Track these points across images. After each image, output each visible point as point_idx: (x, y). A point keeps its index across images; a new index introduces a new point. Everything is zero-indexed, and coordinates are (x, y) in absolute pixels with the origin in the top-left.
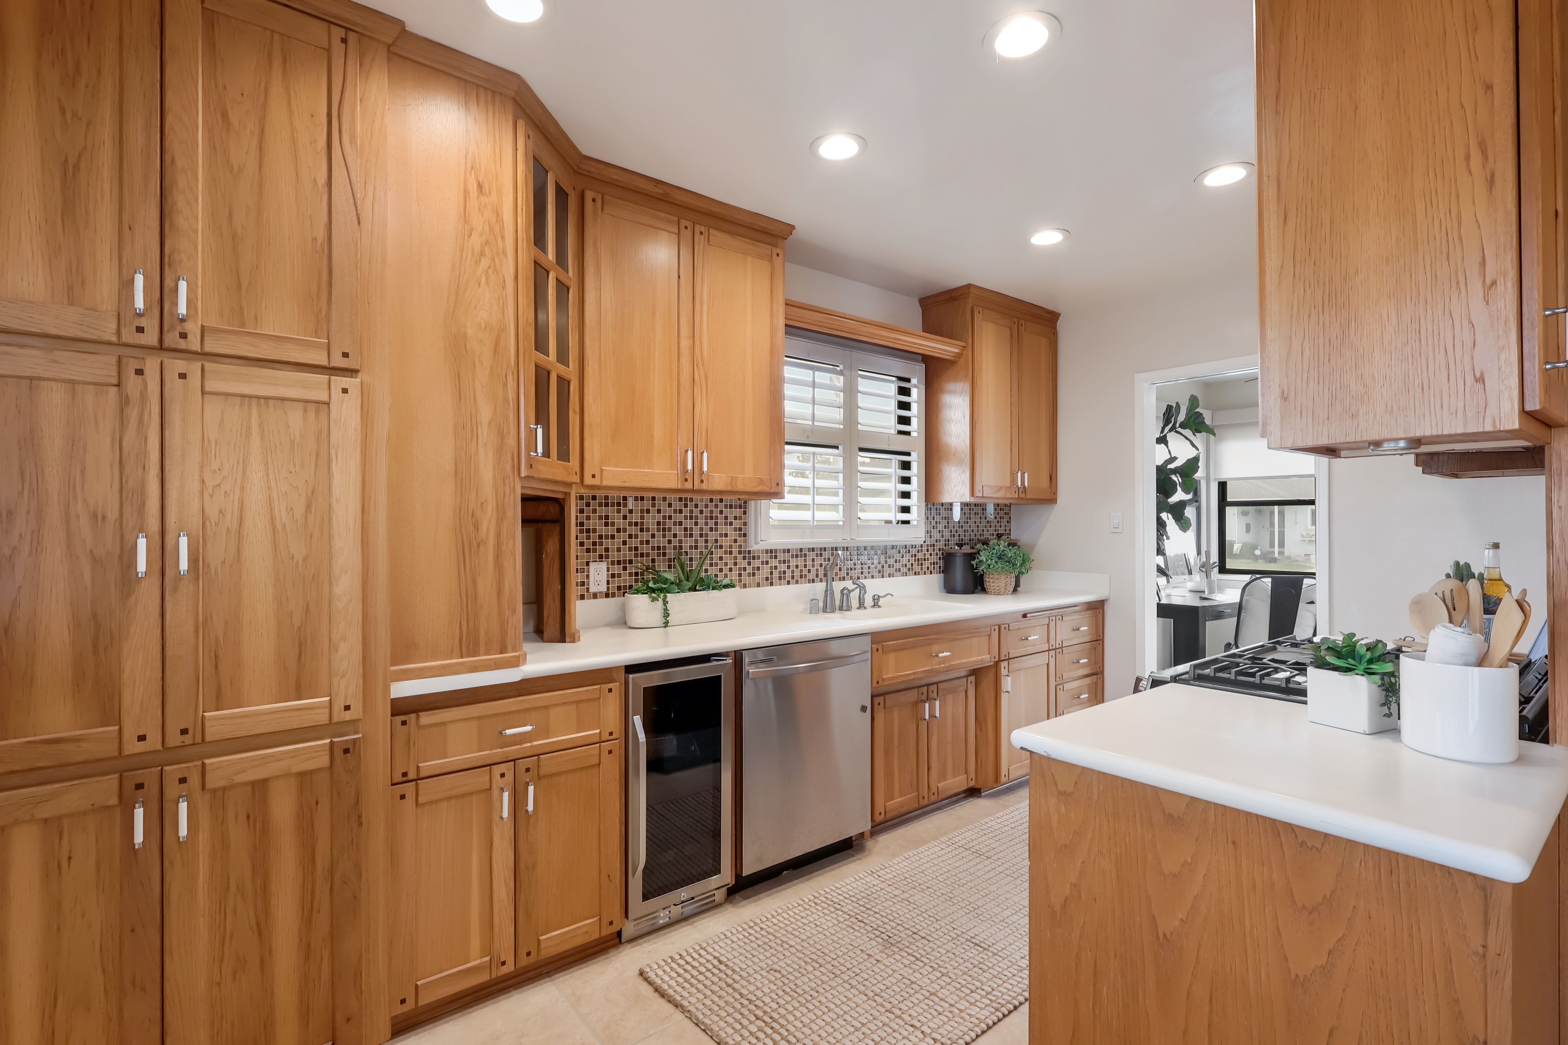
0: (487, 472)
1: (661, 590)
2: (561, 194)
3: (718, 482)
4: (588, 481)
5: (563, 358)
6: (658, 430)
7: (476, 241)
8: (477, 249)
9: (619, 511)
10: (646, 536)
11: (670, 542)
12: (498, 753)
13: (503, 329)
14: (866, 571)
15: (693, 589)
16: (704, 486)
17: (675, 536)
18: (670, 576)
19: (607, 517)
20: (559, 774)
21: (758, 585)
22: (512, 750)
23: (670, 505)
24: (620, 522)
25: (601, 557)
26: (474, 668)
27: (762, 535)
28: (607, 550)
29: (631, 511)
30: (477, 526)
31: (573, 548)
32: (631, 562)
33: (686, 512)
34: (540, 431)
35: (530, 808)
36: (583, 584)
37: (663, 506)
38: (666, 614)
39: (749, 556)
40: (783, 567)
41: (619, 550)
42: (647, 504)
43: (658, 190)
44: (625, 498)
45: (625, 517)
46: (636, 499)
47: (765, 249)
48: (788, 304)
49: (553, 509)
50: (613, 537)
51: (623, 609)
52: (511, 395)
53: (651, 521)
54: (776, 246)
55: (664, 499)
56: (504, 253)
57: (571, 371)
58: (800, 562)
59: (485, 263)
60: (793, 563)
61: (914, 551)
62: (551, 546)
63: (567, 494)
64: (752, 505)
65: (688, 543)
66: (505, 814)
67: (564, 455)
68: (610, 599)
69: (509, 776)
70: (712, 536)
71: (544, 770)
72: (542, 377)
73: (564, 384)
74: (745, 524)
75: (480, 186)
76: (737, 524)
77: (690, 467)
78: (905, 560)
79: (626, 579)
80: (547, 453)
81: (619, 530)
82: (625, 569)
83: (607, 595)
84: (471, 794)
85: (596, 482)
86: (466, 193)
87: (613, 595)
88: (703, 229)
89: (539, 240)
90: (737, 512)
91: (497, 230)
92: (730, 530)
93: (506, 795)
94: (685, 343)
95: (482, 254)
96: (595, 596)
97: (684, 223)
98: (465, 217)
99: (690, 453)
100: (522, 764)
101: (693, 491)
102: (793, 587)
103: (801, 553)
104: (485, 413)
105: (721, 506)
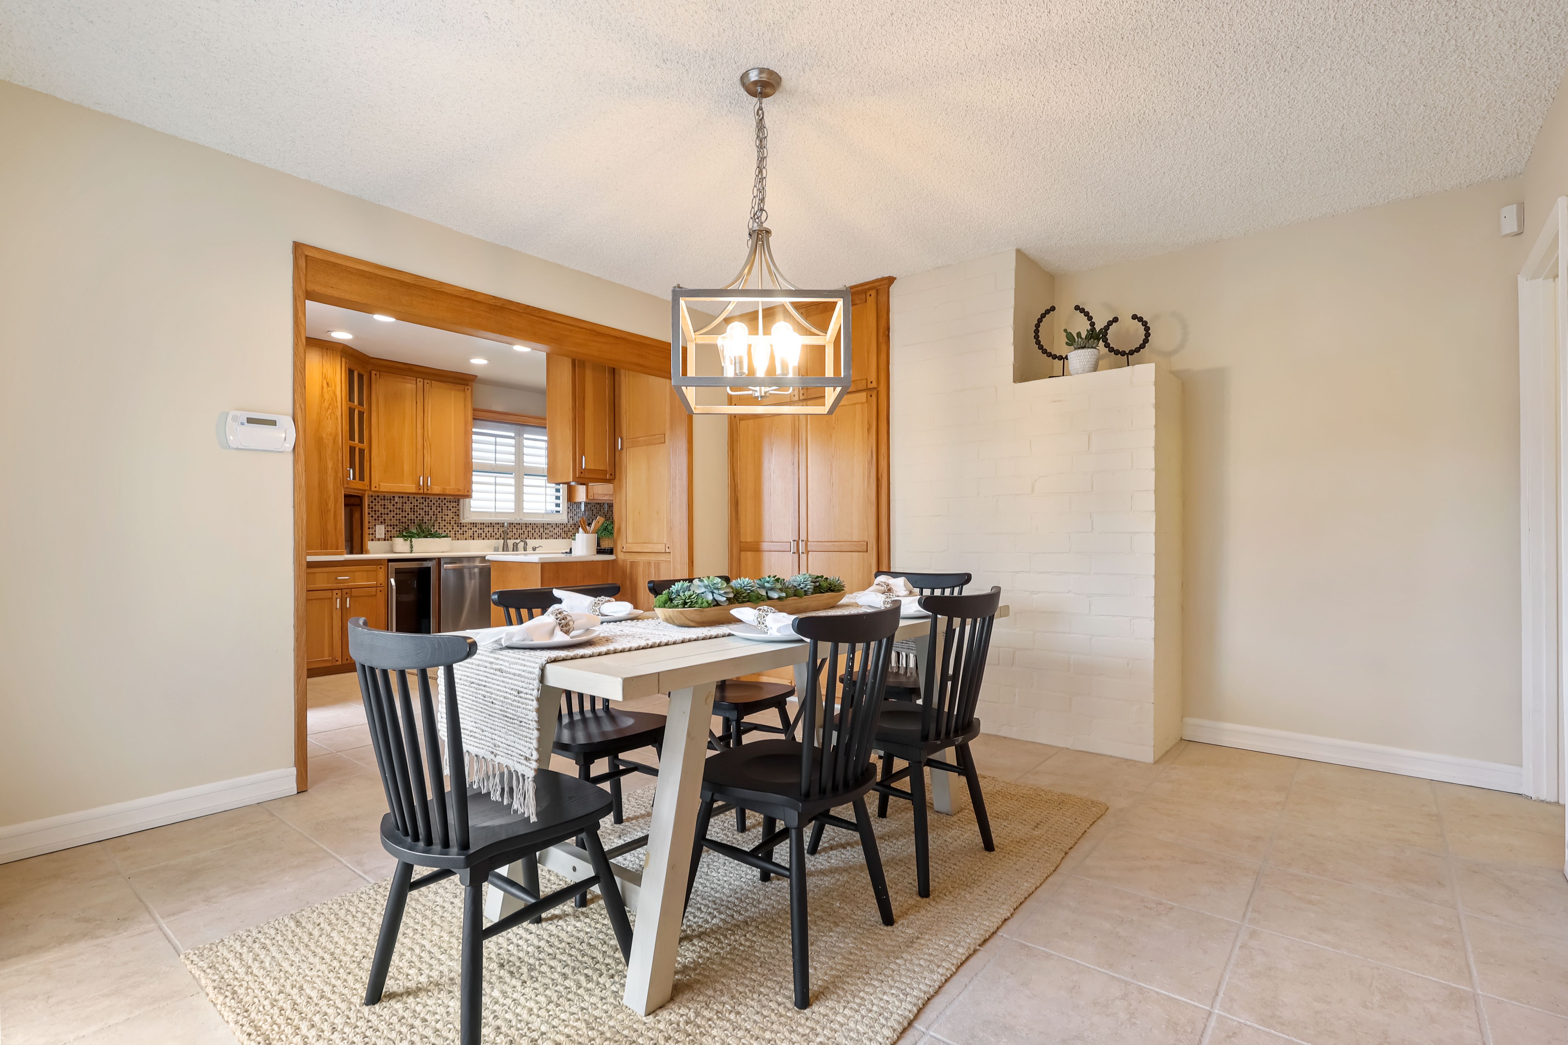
0: (331, 486)
1: (409, 537)
2: (361, 377)
3: (437, 490)
4: (373, 489)
5: (361, 440)
6: (407, 468)
7: (326, 404)
8: (327, 407)
9: (391, 503)
10: (404, 514)
11: (417, 517)
12: (335, 586)
13: (337, 434)
14: (530, 535)
15: (426, 537)
16: (429, 492)
17: (420, 514)
18: (415, 531)
19: (385, 505)
20: (359, 596)
21: (466, 539)
22: (341, 585)
23: (417, 500)
24: (391, 507)
25: (381, 522)
26: (326, 554)
27: (467, 515)
28: (384, 520)
29: (397, 503)
30: (327, 505)
31: (366, 518)
32: (397, 525)
33: (426, 504)
34: (351, 471)
35: (348, 606)
36: (372, 534)
37: (414, 501)
38: (412, 547)
39: (461, 525)
40: (481, 532)
41: (391, 520)
42: (405, 500)
43: (406, 367)
44: (394, 497)
45: (394, 505)
46: (399, 497)
47: (462, 387)
48: (474, 410)
49: (357, 501)
50: (388, 514)
51: (392, 546)
52: (340, 458)
53: (407, 507)
54: (467, 385)
55: (414, 498)
56: (337, 407)
57: (365, 445)
58: (491, 529)
59: (329, 411)
60: (486, 530)
61: (562, 527)
62: (357, 515)
63: (364, 494)
64: (461, 501)
65: (426, 518)
66: (338, 607)
67: (362, 478)
68: (386, 542)
69: (340, 594)
70: (439, 515)
71: (353, 594)
72: (352, 449)
73: (362, 451)
74: (458, 510)
75: (328, 384)
76: (454, 510)
77: (421, 483)
78: (556, 531)
79: (394, 532)
80: (354, 478)
81: (390, 511)
82: (394, 528)
83: (385, 540)
84: (324, 599)
85: (377, 489)
86: (322, 387)
87: (388, 540)
88: (428, 381)
89: (351, 399)
90: (454, 504)
91: (334, 399)
92: (449, 513)
93: (338, 600)
94: (420, 431)
95: (329, 408)
96: (379, 540)
97: (418, 380)
98: (322, 396)
99: (421, 478)
100: (345, 591)
101: (423, 494)
102: (486, 541)
103: (491, 525)
104: (330, 465)
105: (445, 502)
